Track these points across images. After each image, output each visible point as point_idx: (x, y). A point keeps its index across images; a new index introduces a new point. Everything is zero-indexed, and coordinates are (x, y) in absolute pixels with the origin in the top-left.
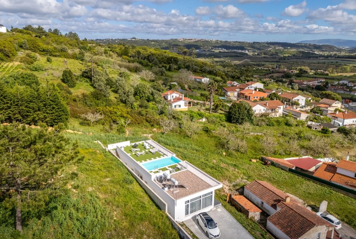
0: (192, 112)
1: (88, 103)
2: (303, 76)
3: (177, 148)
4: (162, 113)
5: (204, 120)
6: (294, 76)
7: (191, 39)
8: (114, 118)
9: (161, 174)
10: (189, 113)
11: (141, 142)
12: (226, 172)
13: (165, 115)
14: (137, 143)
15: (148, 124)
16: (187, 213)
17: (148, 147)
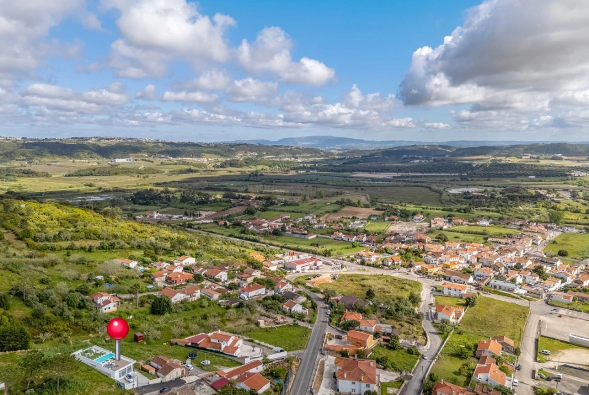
0: (120, 312)
1: (33, 324)
2: (270, 210)
3: (111, 347)
4: (95, 320)
5: (131, 317)
6: (259, 210)
7: (112, 139)
8: (58, 333)
9: (106, 363)
10: (118, 314)
11: (89, 349)
12: (143, 355)
13: (98, 321)
14: (87, 350)
15: (85, 332)
16: (120, 377)
17: (94, 351)
